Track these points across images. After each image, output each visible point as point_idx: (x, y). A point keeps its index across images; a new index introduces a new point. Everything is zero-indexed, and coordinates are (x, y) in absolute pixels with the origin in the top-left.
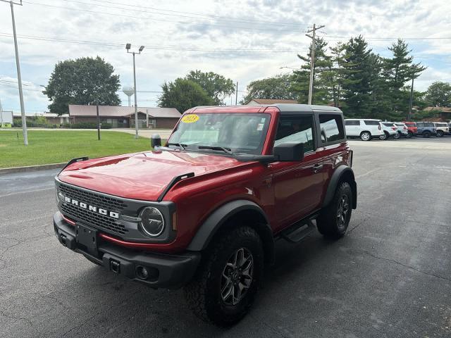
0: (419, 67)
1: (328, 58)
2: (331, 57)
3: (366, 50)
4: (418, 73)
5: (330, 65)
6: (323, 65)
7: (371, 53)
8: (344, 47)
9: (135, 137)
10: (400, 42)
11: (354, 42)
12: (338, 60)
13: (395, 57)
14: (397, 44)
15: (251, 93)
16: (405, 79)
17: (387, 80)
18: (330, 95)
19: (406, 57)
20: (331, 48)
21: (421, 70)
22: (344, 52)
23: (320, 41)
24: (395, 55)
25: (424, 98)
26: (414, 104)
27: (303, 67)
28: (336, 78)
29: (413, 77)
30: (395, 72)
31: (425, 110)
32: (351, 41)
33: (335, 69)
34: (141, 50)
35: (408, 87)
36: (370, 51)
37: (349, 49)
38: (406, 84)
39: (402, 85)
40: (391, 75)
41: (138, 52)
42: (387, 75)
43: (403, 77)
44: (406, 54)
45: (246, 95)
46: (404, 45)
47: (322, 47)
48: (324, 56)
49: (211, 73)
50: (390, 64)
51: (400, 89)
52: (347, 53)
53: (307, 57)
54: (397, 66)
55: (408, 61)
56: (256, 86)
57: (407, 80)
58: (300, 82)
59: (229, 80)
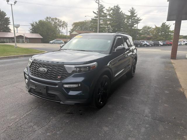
0: (139, 19)
1: (105, 14)
2: (106, 13)
3: (120, 11)
4: (139, 22)
5: (106, 17)
6: (103, 16)
7: (122, 12)
8: (112, 9)
9: (15, 47)
10: (133, 8)
11: (116, 7)
12: (109, 15)
13: (131, 15)
14: (131, 9)
15: (74, 28)
16: (134, 24)
17: (128, 24)
18: (107, 29)
19: (135, 15)
20: (106, 9)
21: (140, 20)
22: (112, 11)
23: (102, 6)
24: (131, 14)
25: (141, 31)
26: (138, 34)
27: (95, 17)
28: (108, 22)
29: (137, 23)
30: (131, 21)
31: (141, 36)
32: (114, 7)
33: (108, 19)
34: (15, 3)
35: (135, 27)
36: (121, 11)
37: (113, 10)
38: (135, 26)
39: (133, 26)
40: (130, 22)
41: (14, 4)
42: (128, 22)
43: (133, 23)
44: (135, 14)
45: (72, 28)
46: (134, 10)
47: (103, 8)
48: (104, 13)
49: (56, 18)
50: (129, 17)
51: (133, 28)
52: (113, 12)
53: (97, 13)
54: (131, 19)
55: (136, 16)
56: (76, 25)
57: (135, 24)
58: (94, 23)
59: (64, 21)
